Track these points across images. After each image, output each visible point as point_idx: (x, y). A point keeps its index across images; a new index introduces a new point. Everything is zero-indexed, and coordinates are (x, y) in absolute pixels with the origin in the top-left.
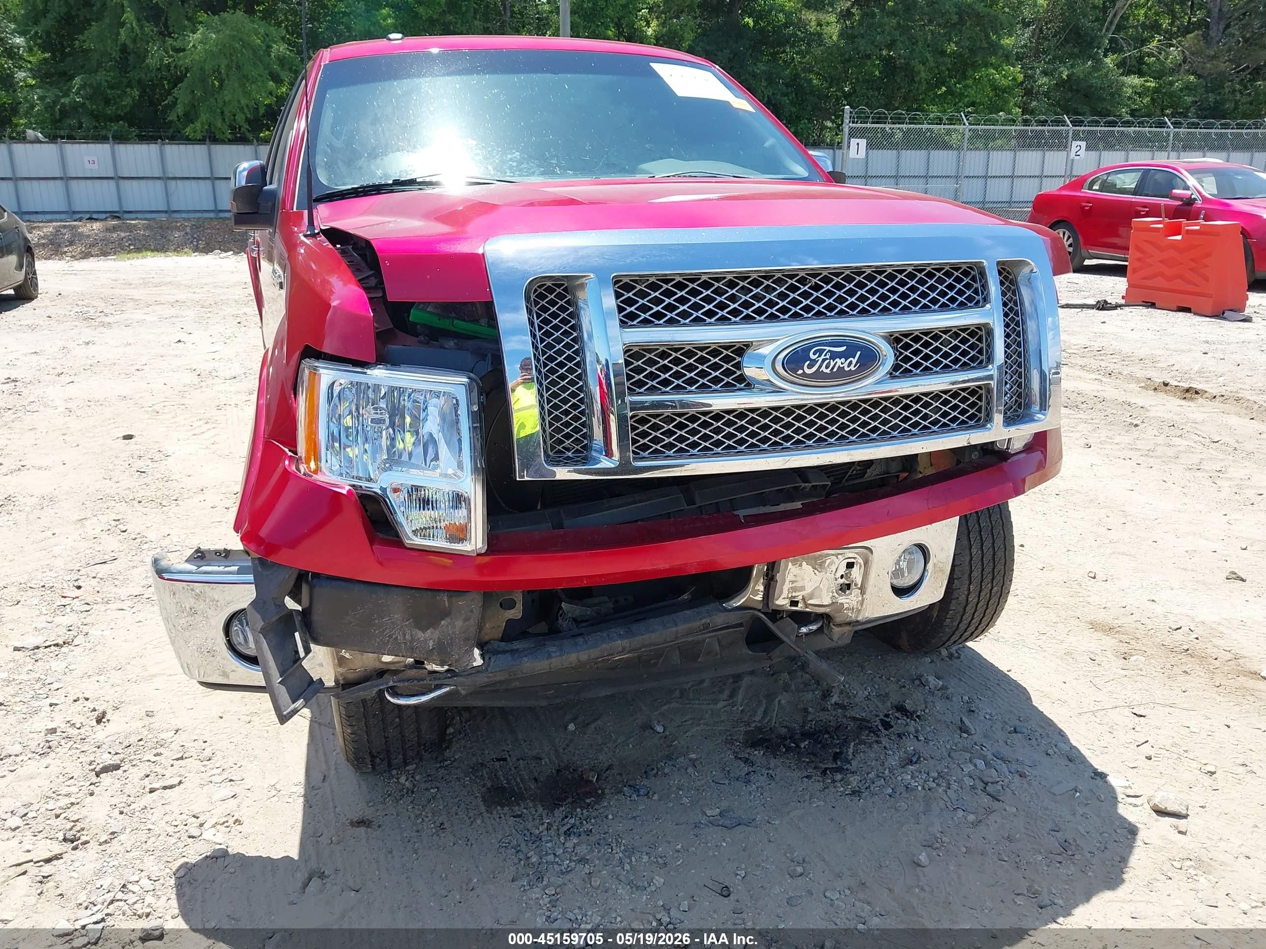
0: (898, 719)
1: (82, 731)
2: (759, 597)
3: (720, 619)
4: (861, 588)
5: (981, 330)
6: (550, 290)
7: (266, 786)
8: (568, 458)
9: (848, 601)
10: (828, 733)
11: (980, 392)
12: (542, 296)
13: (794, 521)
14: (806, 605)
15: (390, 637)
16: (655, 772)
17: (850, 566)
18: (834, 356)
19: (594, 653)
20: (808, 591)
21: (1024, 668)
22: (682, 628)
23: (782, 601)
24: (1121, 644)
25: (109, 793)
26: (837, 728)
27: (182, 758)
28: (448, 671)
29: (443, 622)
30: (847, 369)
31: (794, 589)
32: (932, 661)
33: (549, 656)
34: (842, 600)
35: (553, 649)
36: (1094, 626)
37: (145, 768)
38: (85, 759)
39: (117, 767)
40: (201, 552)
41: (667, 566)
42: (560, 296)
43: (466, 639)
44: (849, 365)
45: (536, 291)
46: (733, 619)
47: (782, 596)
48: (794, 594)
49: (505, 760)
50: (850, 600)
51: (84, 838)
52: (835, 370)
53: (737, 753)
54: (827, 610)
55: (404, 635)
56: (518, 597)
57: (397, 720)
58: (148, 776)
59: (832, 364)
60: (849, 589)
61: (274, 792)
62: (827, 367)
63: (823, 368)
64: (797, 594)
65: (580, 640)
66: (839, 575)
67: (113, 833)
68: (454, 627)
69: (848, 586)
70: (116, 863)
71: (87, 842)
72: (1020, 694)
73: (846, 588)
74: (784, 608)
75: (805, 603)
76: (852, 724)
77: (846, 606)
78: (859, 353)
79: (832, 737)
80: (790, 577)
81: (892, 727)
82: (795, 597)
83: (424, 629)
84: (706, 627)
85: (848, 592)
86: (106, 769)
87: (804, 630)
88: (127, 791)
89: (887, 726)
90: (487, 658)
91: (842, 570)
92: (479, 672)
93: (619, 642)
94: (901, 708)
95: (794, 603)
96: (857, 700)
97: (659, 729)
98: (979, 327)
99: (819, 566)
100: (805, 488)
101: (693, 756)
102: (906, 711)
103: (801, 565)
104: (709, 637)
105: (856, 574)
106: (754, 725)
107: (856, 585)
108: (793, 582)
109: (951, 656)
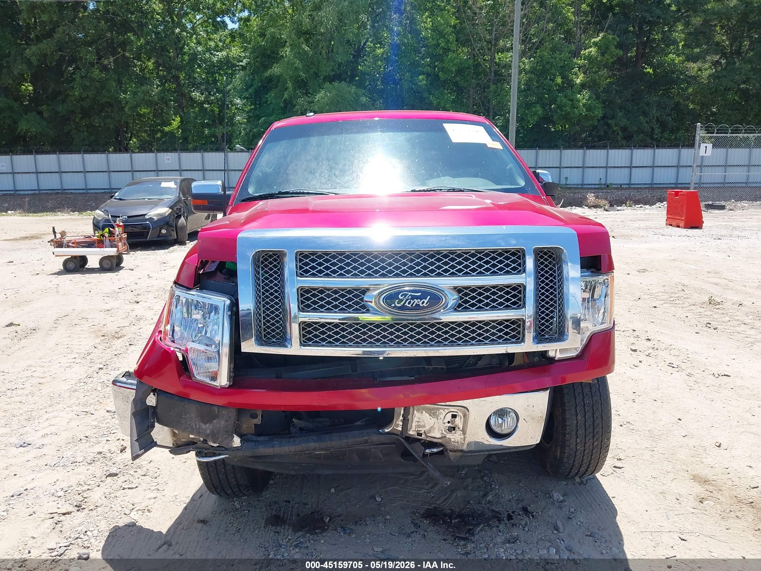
0: (520, 515)
1: (112, 455)
2: (400, 429)
3: (375, 438)
4: (463, 431)
5: (521, 287)
6: (270, 256)
7: (172, 495)
8: (273, 342)
9: (454, 437)
10: (473, 517)
11: (520, 322)
12: (266, 260)
13: (401, 387)
14: (427, 437)
15: (190, 425)
16: (361, 522)
17: (454, 416)
18: (413, 298)
19: (299, 448)
20: (427, 428)
21: (625, 497)
22: (351, 441)
23: (412, 432)
24: (706, 492)
25: (106, 487)
26: (480, 515)
27: (144, 475)
28: (218, 446)
29: (214, 421)
30: (421, 305)
31: (419, 426)
32: (567, 484)
33: (273, 447)
34: (449, 436)
35: (276, 443)
36: (695, 478)
37: (126, 478)
38: (105, 469)
39: (116, 475)
40: (129, 373)
41: (326, 404)
42: (275, 260)
43: (227, 432)
44: (423, 303)
45: (263, 256)
46: (383, 439)
47: (412, 430)
48: (419, 429)
49: (289, 502)
50: (455, 437)
51: (83, 506)
52: (414, 305)
53: (414, 520)
54: (440, 441)
55: (196, 425)
56: (260, 413)
57: (223, 470)
58: (126, 481)
59: (412, 302)
60: (454, 430)
61: (174, 499)
62: (409, 303)
63: (407, 304)
64: (421, 429)
65: (292, 440)
66: (446, 421)
67: (97, 506)
68: (220, 424)
69: (454, 428)
70: (89, 521)
71: (84, 509)
72: (612, 511)
73: (452, 429)
74: (414, 436)
75: (426, 435)
76: (490, 514)
77: (452, 440)
78: (429, 297)
79: (473, 520)
80: (415, 419)
81: (513, 519)
82: (419, 431)
83: (205, 423)
84: (366, 442)
85: (453, 432)
86: (111, 475)
87: (428, 451)
88: (113, 487)
89: (510, 518)
90: (243, 443)
91: (449, 417)
92: (237, 449)
93: (312, 444)
94: (525, 510)
95: (420, 435)
96: (502, 500)
97: (378, 499)
98: (519, 285)
99: (433, 414)
100: (429, 368)
101: (388, 517)
102: (527, 511)
103: (422, 413)
104: (373, 448)
105: (459, 422)
106: (433, 506)
107: (459, 428)
108: (418, 422)
109: (581, 483)
